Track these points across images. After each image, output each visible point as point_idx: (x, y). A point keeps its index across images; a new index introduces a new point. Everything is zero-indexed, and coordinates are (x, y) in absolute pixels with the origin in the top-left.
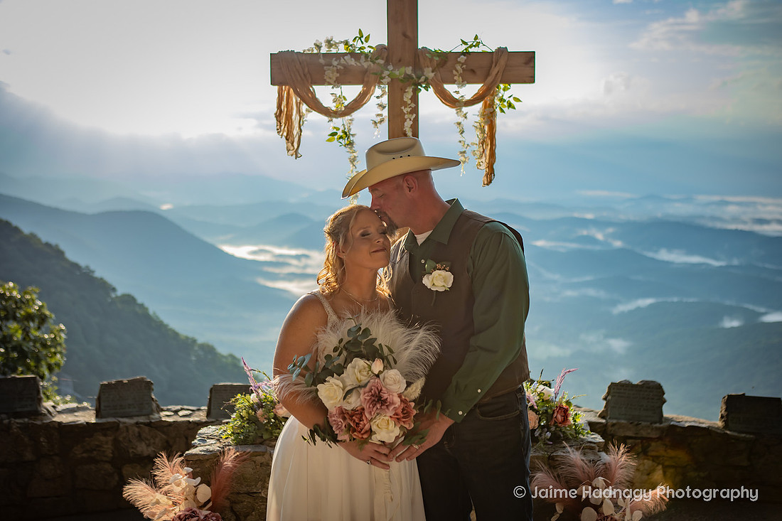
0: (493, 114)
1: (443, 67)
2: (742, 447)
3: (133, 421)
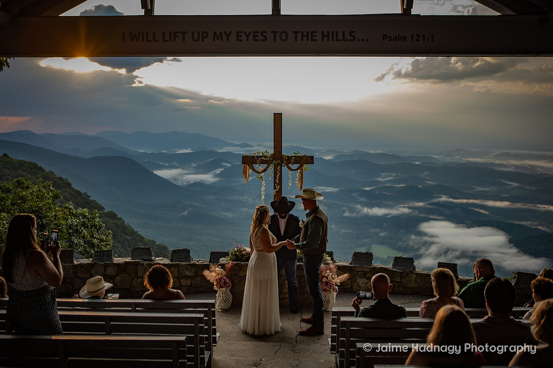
0: (302, 172)
1: (289, 160)
2: (398, 275)
3: (184, 263)
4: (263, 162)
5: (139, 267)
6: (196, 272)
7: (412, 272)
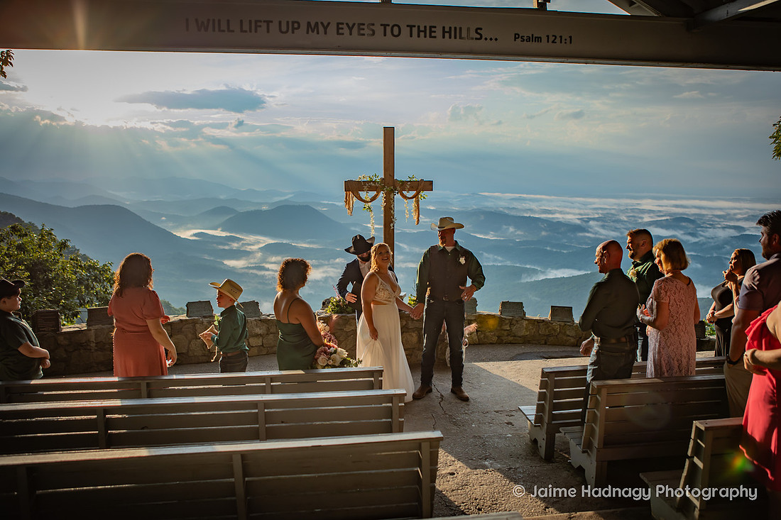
0: (418, 201)
1: (403, 186)
2: (507, 322)
3: (254, 319)
4: (371, 189)
5: (198, 326)
6: (268, 329)
7: (523, 319)
